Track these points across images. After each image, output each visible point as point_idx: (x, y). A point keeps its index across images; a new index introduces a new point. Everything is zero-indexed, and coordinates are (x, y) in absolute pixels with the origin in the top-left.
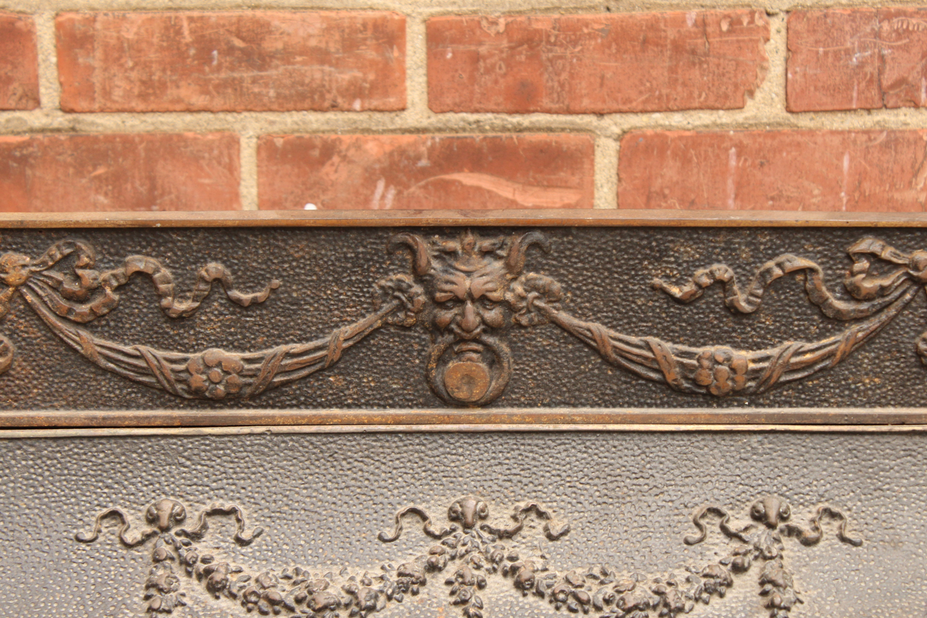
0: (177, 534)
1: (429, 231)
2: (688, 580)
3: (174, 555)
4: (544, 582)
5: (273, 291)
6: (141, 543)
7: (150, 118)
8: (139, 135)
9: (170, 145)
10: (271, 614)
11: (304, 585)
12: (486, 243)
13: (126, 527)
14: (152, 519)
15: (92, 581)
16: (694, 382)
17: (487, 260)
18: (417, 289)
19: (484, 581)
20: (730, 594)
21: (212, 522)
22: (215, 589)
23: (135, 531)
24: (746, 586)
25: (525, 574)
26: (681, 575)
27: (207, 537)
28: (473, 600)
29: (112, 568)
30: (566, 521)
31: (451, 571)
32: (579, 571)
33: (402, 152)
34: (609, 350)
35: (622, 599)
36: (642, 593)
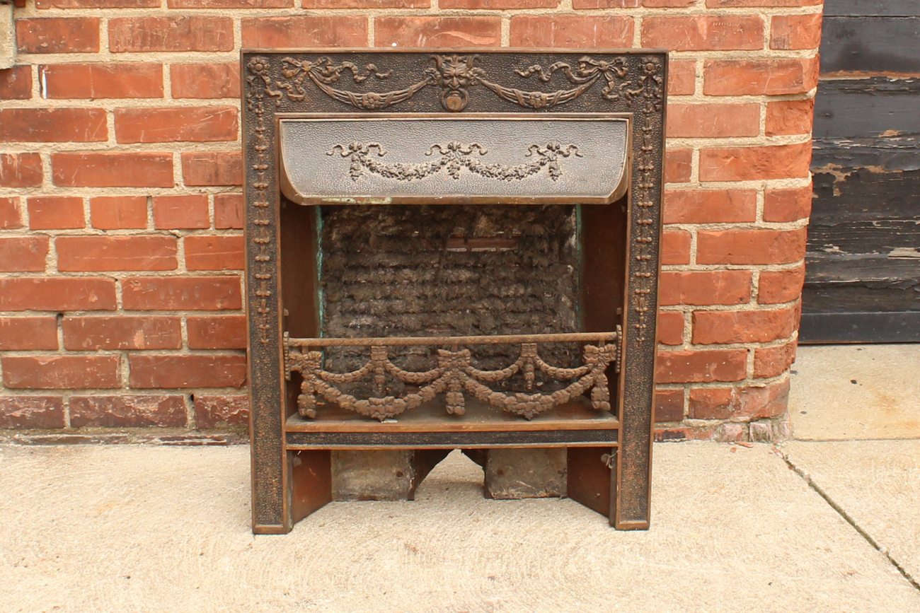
0: (360, 153)
1: (441, 54)
2: (526, 168)
3: (359, 159)
4: (479, 168)
5: (391, 73)
6: (347, 155)
7: (335, 11)
8: (330, 17)
9: (341, 21)
10: (391, 177)
11: (401, 168)
12: (460, 58)
13: (342, 150)
14: (351, 148)
15: (333, 167)
16: (529, 104)
17: (461, 63)
18: (438, 73)
19: (459, 168)
20: (539, 172)
21: (370, 149)
22: (372, 170)
23: (346, 152)
24: (545, 169)
25: (473, 165)
26: (524, 166)
27: (369, 154)
28: (456, 174)
29: (339, 163)
30: (486, 149)
31: (449, 164)
32: (490, 165)
33: (429, 24)
34: (501, 94)
35: (504, 173)
36: (511, 171)
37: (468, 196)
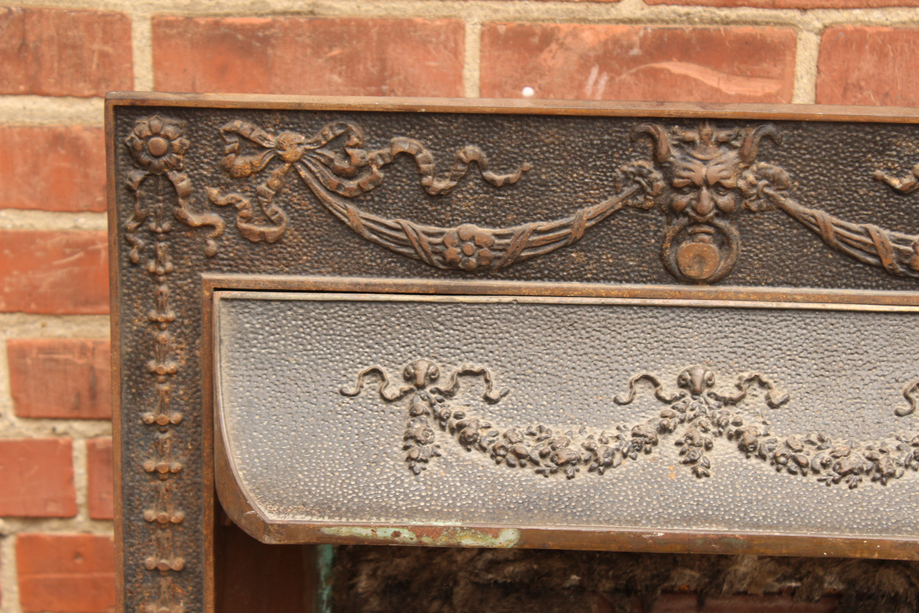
0: (432, 392)
1: (669, 121)
2: (898, 448)
3: (430, 410)
4: (767, 446)
5: (524, 173)
6: (399, 398)
7: (382, 4)
8: (372, 19)
9: (401, 30)
10: (518, 467)
11: (547, 441)
12: (723, 134)
13: (385, 384)
14: (409, 377)
15: (356, 431)
16: (909, 267)
17: (723, 149)
18: (657, 175)
19: (711, 443)
21: (461, 381)
22: (467, 442)
23: (394, 387)
25: (749, 438)
26: (892, 444)
27: (458, 395)
28: (701, 461)
29: (374, 420)
30: (785, 391)
31: (680, 433)
32: (798, 437)
33: (616, 41)
34: (831, 235)
35: (839, 464)
36: (856, 459)
37: (737, 531)
